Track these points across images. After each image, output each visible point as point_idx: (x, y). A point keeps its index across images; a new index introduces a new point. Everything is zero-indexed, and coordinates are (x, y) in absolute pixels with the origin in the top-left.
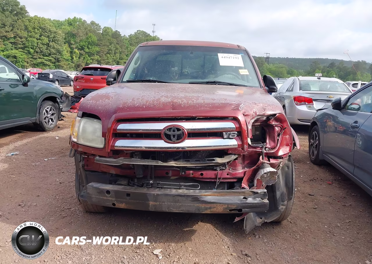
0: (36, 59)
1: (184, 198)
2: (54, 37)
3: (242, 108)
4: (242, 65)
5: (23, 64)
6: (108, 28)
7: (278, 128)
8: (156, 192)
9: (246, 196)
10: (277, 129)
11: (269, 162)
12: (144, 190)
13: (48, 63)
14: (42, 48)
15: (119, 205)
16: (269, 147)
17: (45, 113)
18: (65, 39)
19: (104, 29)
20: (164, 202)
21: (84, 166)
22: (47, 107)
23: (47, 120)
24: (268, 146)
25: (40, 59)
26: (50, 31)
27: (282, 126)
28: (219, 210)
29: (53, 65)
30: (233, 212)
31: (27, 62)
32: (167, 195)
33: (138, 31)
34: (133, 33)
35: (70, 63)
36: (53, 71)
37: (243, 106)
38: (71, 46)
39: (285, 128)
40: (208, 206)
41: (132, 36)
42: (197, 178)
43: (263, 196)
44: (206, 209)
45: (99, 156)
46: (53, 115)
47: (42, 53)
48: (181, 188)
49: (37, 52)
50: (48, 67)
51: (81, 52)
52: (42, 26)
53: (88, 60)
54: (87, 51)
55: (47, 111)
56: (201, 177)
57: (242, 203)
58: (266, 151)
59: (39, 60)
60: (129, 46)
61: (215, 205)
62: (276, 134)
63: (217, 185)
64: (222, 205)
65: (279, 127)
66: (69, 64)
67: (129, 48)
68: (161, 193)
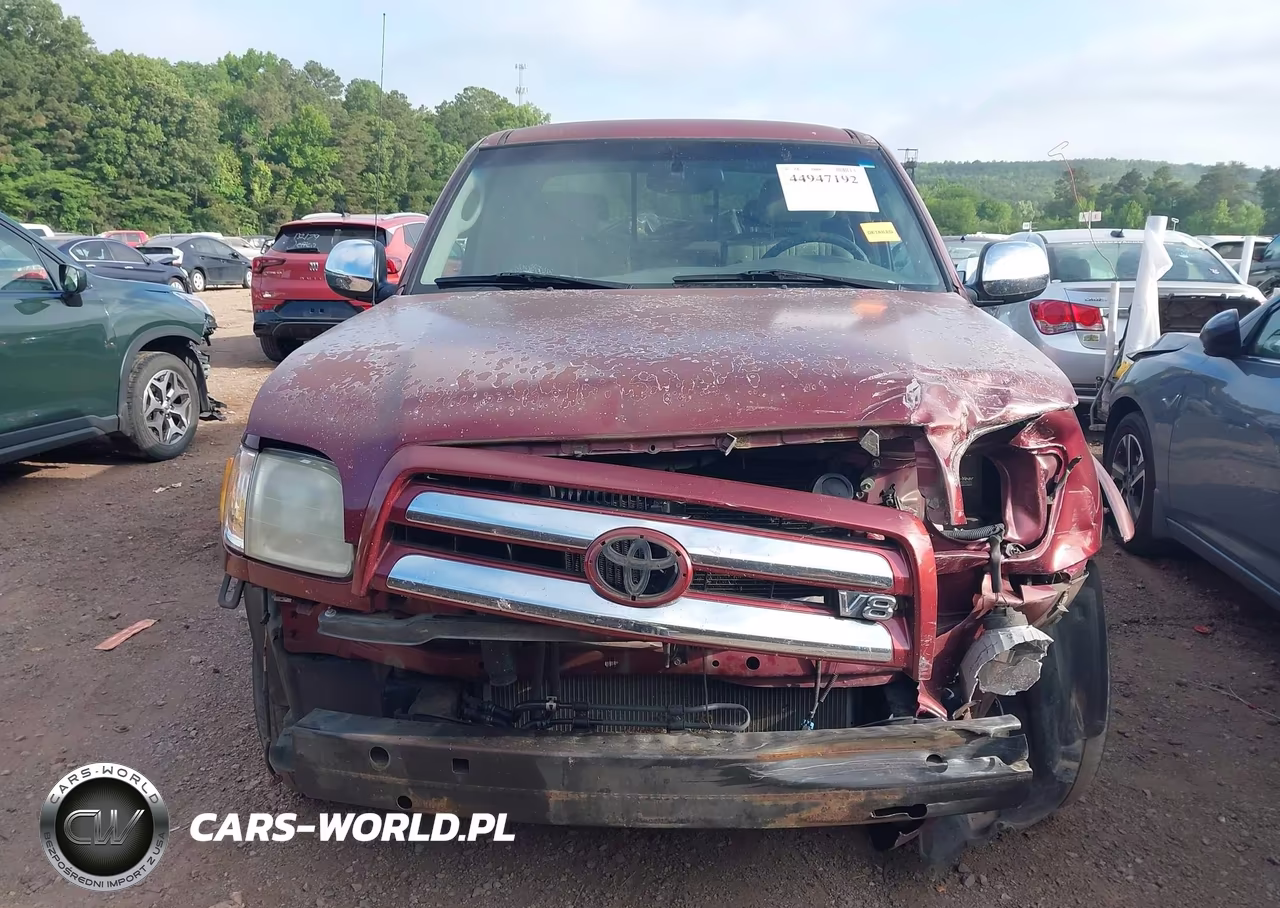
0: (127, 197)
1: (687, 774)
2: (183, 121)
3: (913, 398)
4: (872, 206)
5: (85, 218)
6: (365, 84)
7: (1046, 461)
8: (573, 749)
9: (938, 750)
10: (1043, 463)
11: (1019, 602)
12: (524, 746)
13: (165, 209)
14: (145, 158)
15: (425, 804)
16: (1017, 537)
17: (149, 398)
18: (221, 125)
19: (353, 87)
20: (608, 791)
21: (282, 636)
22: (157, 376)
23: (158, 423)
24: (1012, 534)
25: (141, 199)
26: (169, 101)
27: (1064, 453)
28: (835, 810)
29: (184, 215)
30: (889, 817)
31: (98, 208)
32: (617, 762)
33: (466, 89)
34: (451, 99)
35: (243, 208)
36: (184, 237)
37: (919, 390)
38: (243, 150)
39: (1076, 460)
40: (789, 800)
41: (450, 107)
42: (736, 677)
43: (1007, 747)
44: (782, 812)
45: (333, 607)
46: (178, 401)
47: (147, 178)
48: (672, 725)
49: (130, 176)
50: (166, 223)
51: (277, 168)
52: (140, 85)
53: (302, 195)
54: (299, 165)
55: (157, 392)
56: (749, 672)
57: (927, 780)
58: (1007, 556)
59: (138, 203)
60: (438, 144)
61: (816, 794)
62: (1042, 486)
63: (817, 704)
64: (845, 794)
65: (1053, 457)
66: (240, 210)
67: (439, 150)
68: (595, 755)
